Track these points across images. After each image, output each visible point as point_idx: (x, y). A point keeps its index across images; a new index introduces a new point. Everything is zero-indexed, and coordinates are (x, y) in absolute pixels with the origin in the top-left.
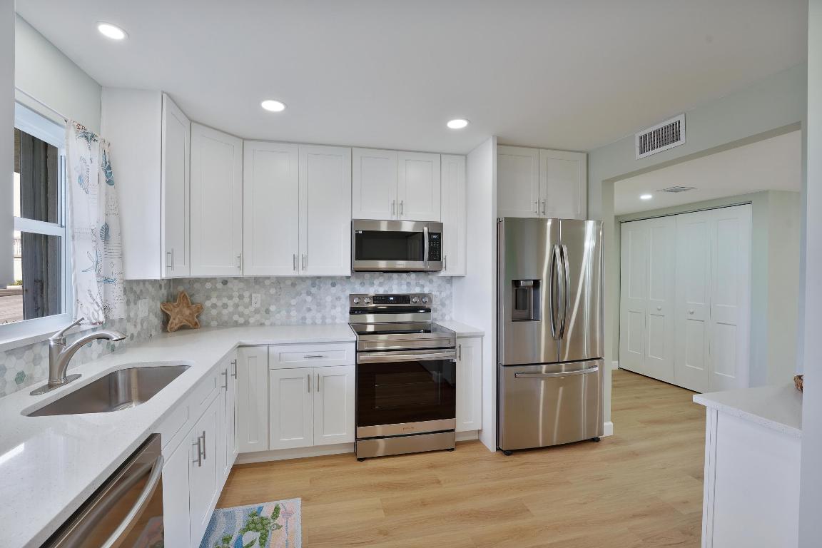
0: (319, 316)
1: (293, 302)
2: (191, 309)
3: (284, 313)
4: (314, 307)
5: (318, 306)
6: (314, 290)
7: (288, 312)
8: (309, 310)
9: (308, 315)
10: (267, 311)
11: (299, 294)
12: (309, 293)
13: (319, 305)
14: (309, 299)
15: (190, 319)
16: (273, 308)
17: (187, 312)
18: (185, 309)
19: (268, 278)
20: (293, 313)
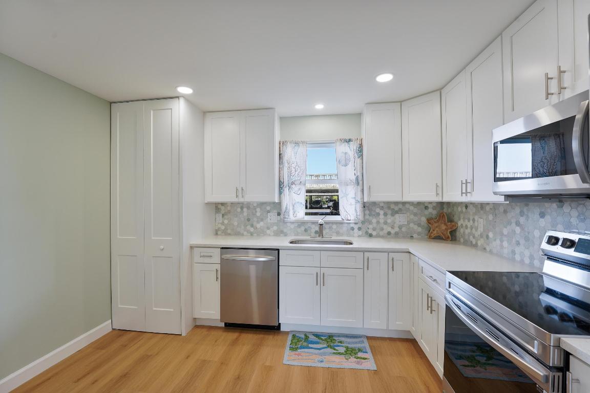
0: (527, 253)
1: (505, 231)
2: (447, 225)
3: (498, 242)
4: (522, 242)
5: (526, 241)
6: (522, 220)
7: (502, 241)
8: (518, 243)
9: (518, 250)
10: (487, 237)
11: (509, 223)
12: (518, 224)
13: (527, 239)
14: (518, 230)
15: (445, 233)
16: (491, 235)
17: (444, 227)
18: (443, 225)
19: (488, 204)
20: (505, 244)
